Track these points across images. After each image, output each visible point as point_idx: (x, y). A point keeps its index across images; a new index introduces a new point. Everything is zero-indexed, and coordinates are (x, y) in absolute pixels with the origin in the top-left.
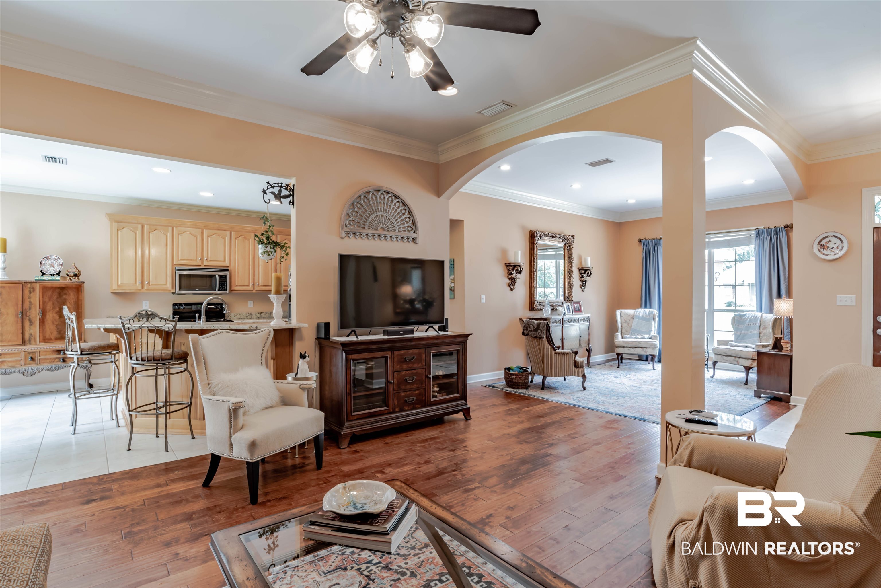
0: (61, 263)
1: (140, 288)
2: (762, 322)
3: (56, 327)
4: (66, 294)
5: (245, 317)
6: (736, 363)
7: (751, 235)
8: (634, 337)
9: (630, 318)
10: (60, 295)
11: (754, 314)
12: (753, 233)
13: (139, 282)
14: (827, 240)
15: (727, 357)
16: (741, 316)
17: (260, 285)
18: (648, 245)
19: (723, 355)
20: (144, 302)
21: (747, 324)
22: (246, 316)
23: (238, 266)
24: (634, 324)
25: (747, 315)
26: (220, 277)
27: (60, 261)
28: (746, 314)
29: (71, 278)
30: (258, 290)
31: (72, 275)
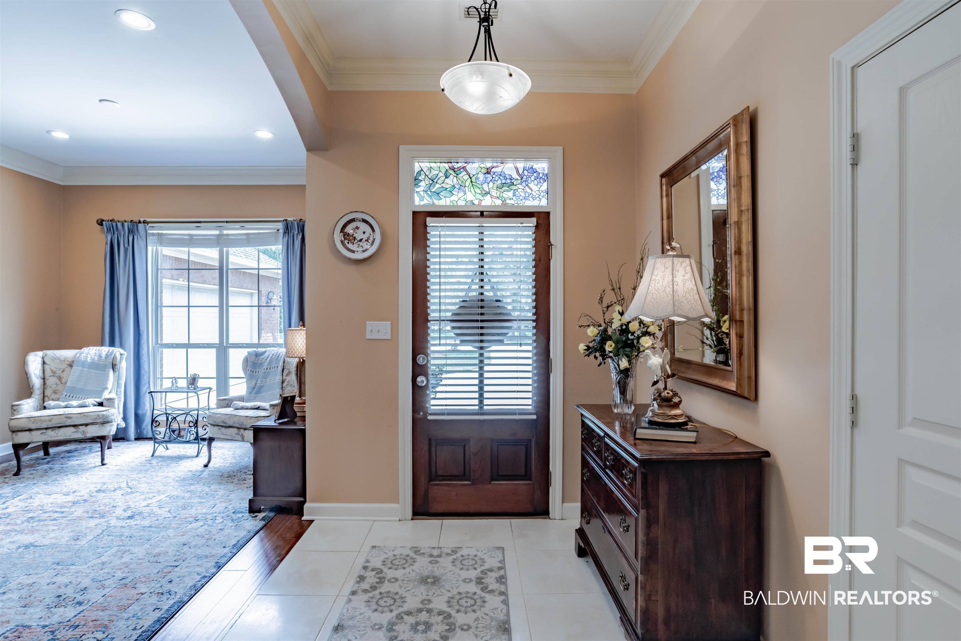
2: (286, 363)
6: (240, 439)
7: (278, 230)
8: (63, 404)
9: (65, 366)
11: (276, 351)
12: (280, 226)
14: (353, 225)
15: (227, 429)
16: (257, 355)
18: (116, 233)
19: (222, 426)
21: (265, 367)
24: (72, 377)
25: (267, 353)
28: (265, 352)
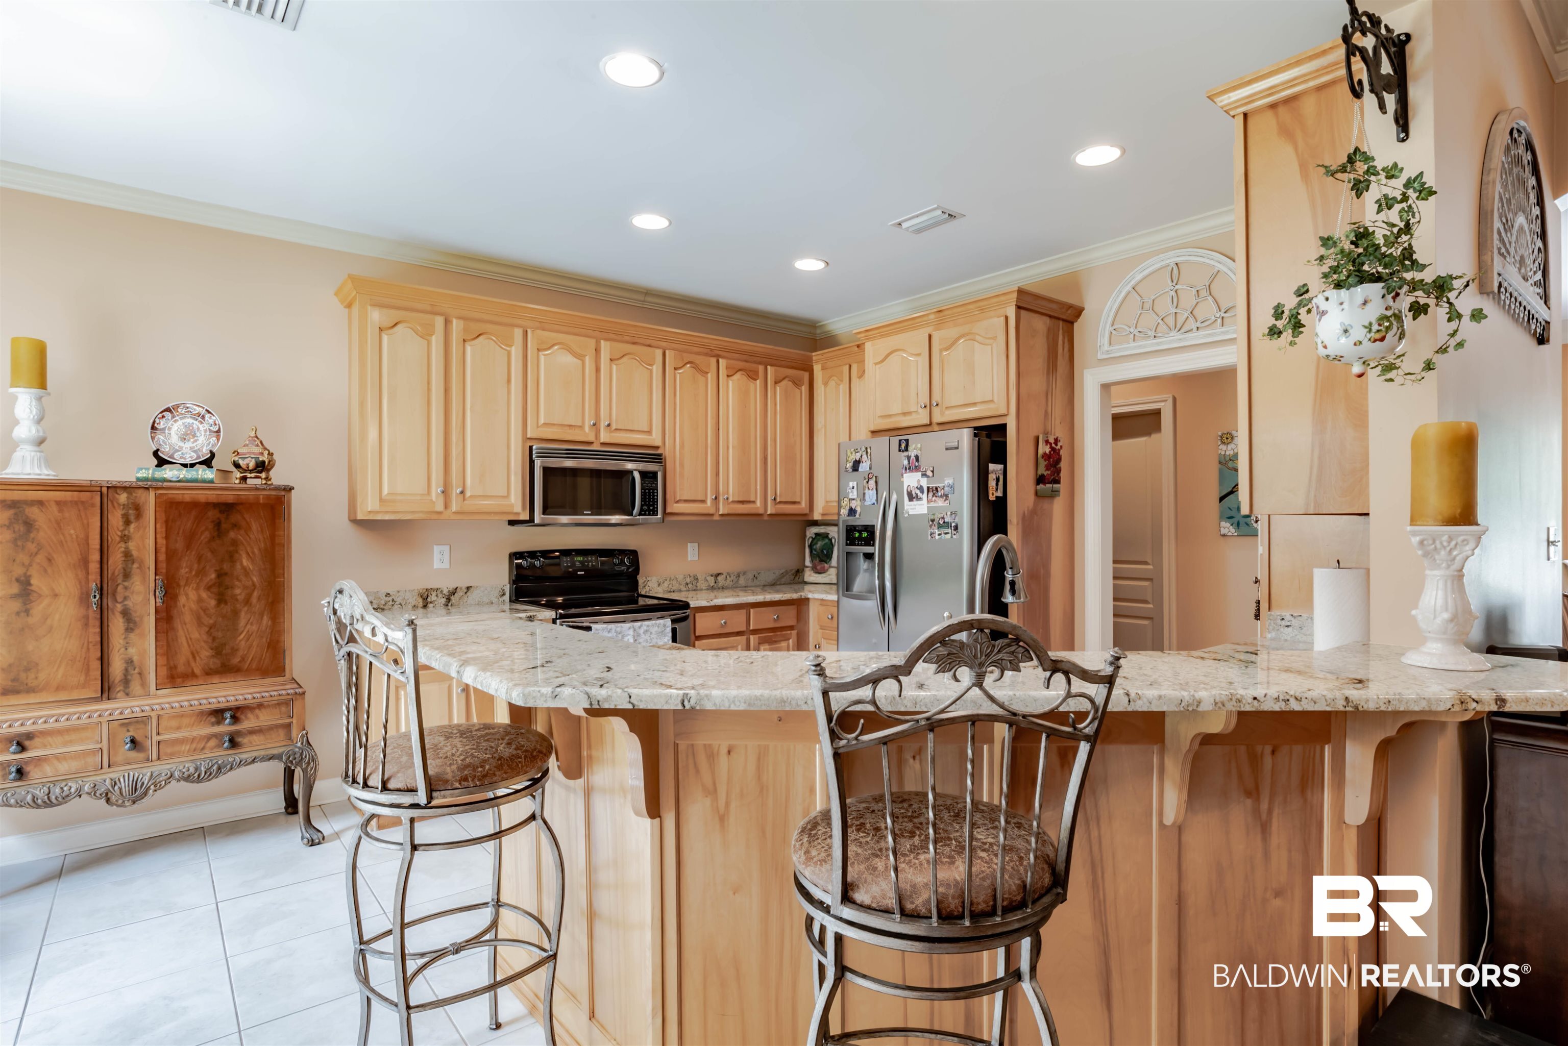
0: (216, 429)
1: (440, 507)
3: (209, 633)
4: (235, 526)
5: (683, 588)
10: (219, 530)
13: (436, 490)
17: (731, 499)
20: (436, 549)
22: (684, 583)
23: (682, 446)
26: (643, 474)
27: (211, 421)
29: (249, 475)
30: (726, 512)
31: (252, 465)
